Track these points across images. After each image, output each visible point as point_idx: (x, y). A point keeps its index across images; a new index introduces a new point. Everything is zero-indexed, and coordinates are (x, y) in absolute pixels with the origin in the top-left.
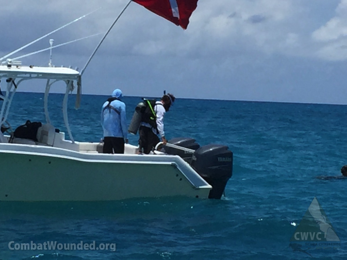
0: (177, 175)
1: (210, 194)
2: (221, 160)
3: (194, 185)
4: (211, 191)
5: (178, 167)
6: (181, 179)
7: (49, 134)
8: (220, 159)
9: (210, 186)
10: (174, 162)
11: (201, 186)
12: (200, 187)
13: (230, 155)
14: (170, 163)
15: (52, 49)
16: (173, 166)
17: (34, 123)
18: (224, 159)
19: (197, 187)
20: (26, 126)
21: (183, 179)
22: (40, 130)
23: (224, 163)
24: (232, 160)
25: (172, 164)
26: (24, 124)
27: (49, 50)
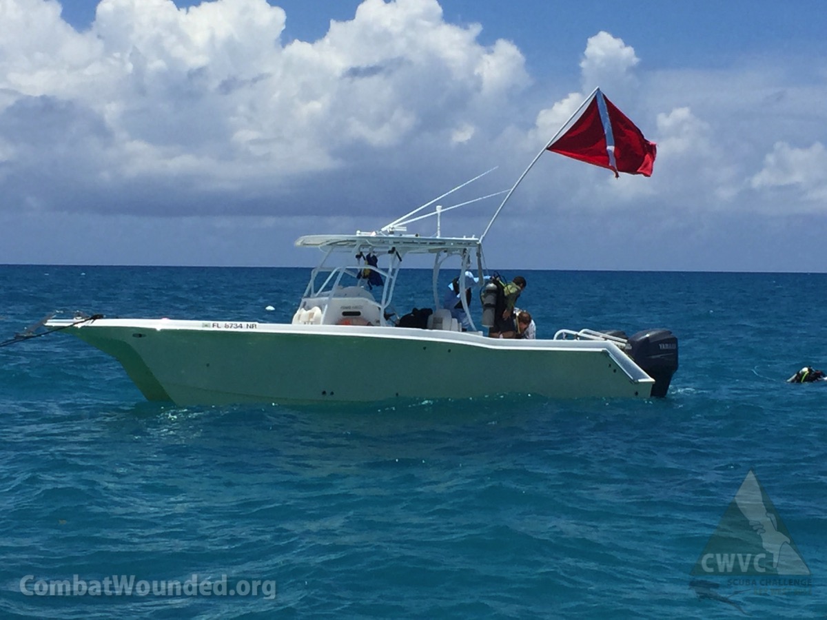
0: (610, 365)
1: (653, 389)
2: (664, 347)
3: (632, 378)
4: (654, 385)
5: (611, 355)
6: (615, 371)
7: (444, 321)
8: (662, 346)
9: (652, 380)
10: (605, 349)
11: (640, 378)
12: (640, 381)
13: (674, 341)
14: (600, 350)
15: (441, 213)
16: (605, 354)
17: (422, 310)
18: (667, 345)
19: (636, 381)
20: (412, 315)
21: (617, 370)
22: (431, 318)
23: (667, 351)
24: (677, 346)
25: (603, 351)
26: (411, 312)
27: (437, 214)
